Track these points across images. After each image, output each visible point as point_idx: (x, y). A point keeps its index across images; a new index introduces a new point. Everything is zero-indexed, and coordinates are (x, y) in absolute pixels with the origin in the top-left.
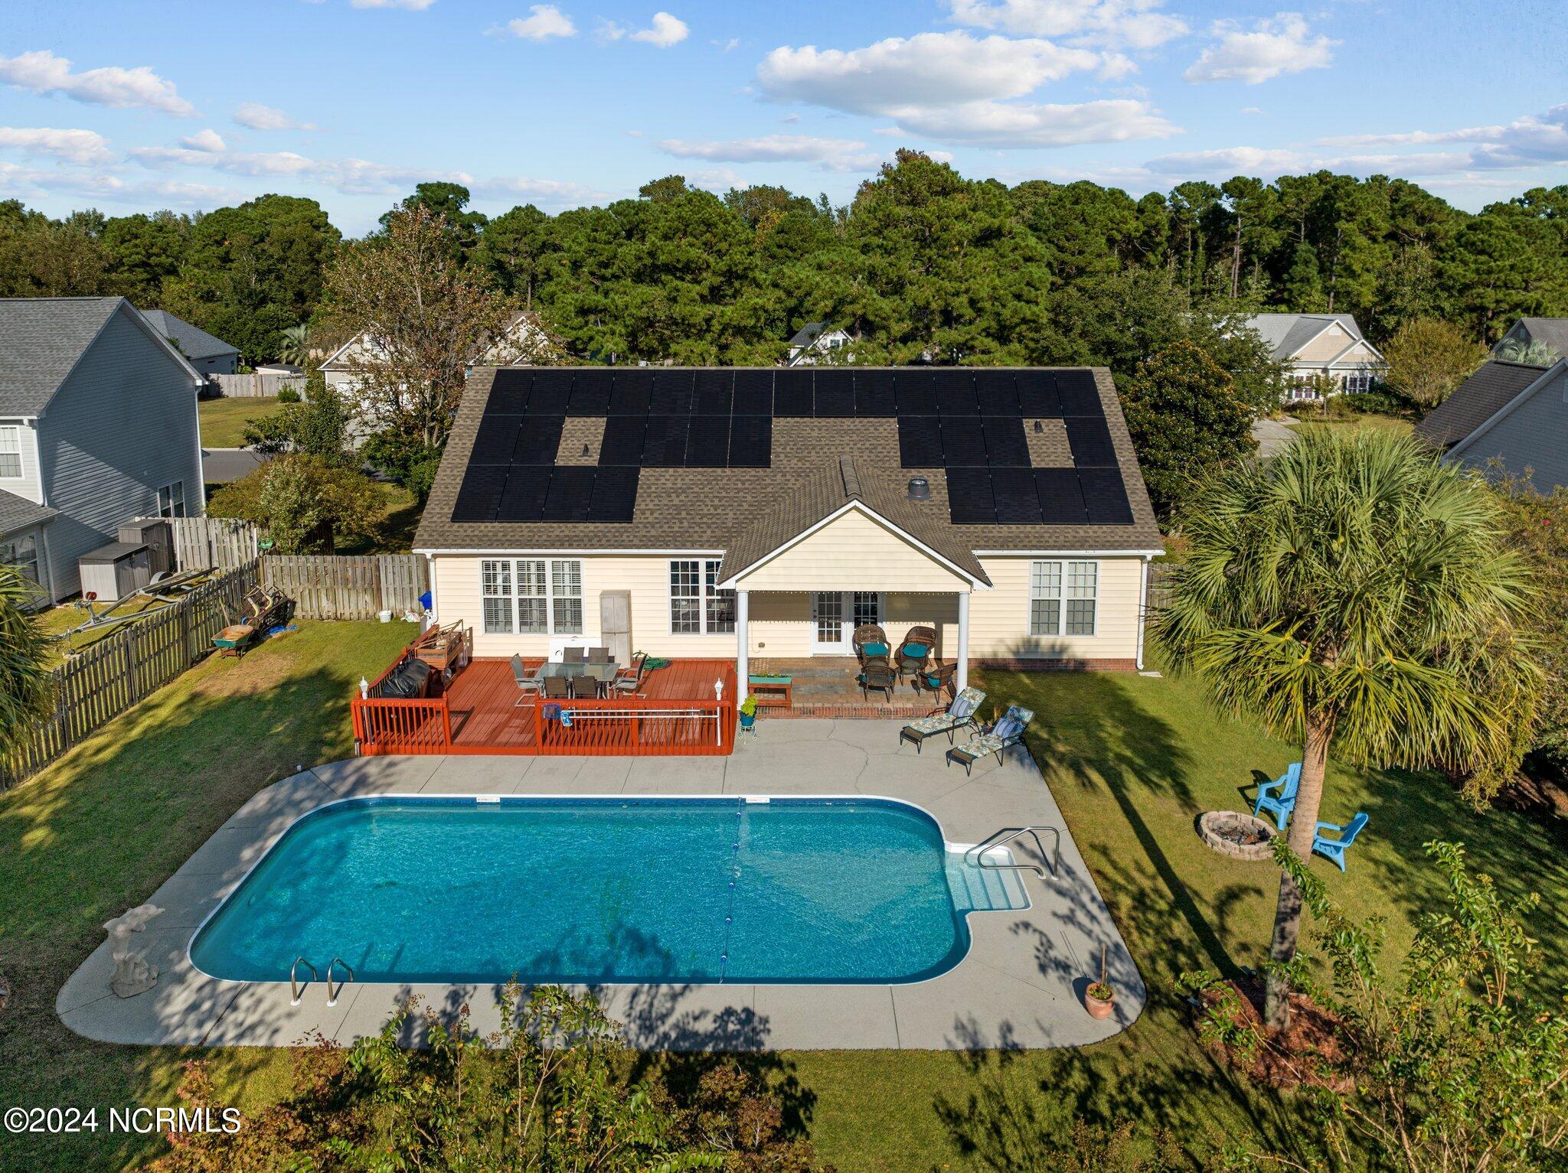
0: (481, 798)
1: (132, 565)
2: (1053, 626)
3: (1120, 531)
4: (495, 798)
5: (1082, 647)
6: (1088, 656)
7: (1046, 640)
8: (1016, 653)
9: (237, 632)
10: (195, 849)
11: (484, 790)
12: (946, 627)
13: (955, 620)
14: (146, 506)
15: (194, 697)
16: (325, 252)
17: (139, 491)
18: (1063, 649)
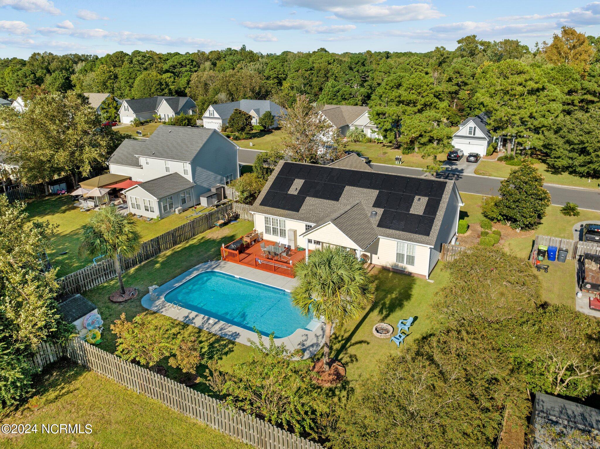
0: (236, 276)
1: (212, 198)
2: (402, 262)
3: (424, 237)
4: (238, 277)
5: (410, 269)
6: (412, 272)
7: (400, 264)
8: (392, 266)
9: (221, 222)
10: (180, 274)
11: (237, 275)
12: (373, 255)
13: (376, 254)
14: (221, 181)
15: (203, 238)
16: (330, 73)
17: (219, 177)
18: (405, 268)
